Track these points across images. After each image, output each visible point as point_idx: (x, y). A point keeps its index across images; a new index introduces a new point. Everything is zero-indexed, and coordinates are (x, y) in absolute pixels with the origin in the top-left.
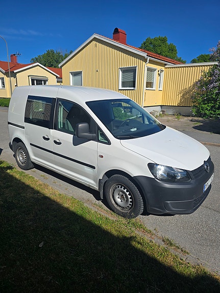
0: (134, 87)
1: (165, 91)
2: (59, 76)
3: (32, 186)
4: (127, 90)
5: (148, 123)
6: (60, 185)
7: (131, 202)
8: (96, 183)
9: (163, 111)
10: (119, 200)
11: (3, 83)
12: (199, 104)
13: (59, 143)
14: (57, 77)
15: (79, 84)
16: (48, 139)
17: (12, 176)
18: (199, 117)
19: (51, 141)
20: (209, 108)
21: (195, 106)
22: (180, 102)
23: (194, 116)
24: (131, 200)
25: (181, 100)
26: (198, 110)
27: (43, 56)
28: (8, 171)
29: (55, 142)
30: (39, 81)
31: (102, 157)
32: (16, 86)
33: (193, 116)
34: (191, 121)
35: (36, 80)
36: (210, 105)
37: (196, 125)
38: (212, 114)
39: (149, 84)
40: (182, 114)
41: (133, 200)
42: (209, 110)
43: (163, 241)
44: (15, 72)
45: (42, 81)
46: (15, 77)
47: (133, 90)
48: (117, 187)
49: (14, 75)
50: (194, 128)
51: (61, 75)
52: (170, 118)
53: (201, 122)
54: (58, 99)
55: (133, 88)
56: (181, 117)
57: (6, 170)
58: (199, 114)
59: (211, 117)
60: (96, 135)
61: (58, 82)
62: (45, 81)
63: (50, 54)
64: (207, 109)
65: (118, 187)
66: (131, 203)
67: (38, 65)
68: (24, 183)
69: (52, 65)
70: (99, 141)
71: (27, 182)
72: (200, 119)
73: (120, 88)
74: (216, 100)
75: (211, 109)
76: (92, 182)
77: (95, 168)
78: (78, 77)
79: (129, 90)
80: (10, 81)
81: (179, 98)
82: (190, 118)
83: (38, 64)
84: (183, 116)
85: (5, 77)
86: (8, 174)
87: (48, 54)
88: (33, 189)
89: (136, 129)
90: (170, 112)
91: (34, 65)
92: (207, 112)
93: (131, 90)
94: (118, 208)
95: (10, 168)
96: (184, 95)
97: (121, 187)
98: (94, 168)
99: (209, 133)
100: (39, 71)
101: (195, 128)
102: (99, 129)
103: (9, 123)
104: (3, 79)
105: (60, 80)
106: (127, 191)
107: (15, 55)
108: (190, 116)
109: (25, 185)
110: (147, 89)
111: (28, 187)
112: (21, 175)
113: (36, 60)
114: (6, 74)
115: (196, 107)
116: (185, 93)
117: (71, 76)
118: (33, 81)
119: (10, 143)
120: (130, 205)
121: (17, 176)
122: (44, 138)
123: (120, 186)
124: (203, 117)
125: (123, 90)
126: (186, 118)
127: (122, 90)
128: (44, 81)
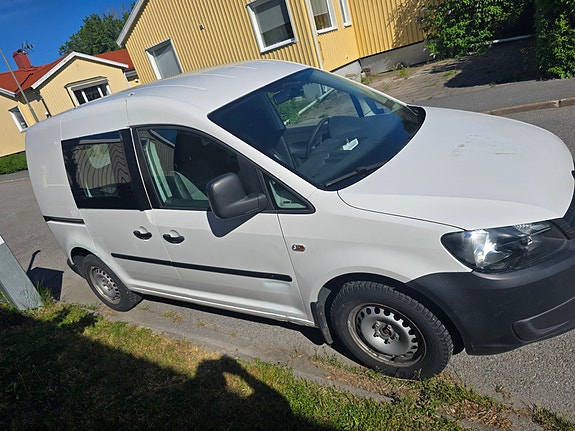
0: (292, 36)
1: (357, 25)
2: (127, 66)
3: (152, 357)
4: (279, 48)
5: (372, 114)
6: (216, 329)
7: (414, 340)
8: (306, 311)
9: (367, 71)
10: (379, 341)
11: (21, 119)
12: (440, 28)
13: (180, 240)
14: (123, 69)
15: (173, 70)
16: (148, 236)
17: (97, 345)
18: (447, 57)
19: (157, 237)
20: (462, 32)
21: (431, 38)
22: (397, 38)
23: (436, 59)
24: (414, 336)
25: (397, 34)
26: (440, 42)
27: (81, 34)
28: (87, 332)
29: (168, 238)
30: (91, 92)
31: (301, 248)
32: (49, 115)
33: (432, 61)
34: (434, 72)
35: (84, 90)
36: (462, 24)
37: (450, 78)
38: (472, 43)
39: (322, 21)
40: (407, 62)
41: (418, 335)
42: (464, 37)
43: (536, 420)
44: (34, 86)
45: (95, 88)
46: (39, 98)
47: (291, 44)
48: (364, 310)
49: (35, 95)
50: (446, 85)
51: (129, 62)
52: (386, 81)
53: (458, 68)
54: (135, 128)
55: (289, 41)
56: (408, 70)
57: (83, 331)
58: (444, 52)
59: (470, 50)
60: (267, 195)
61: (129, 79)
62: (103, 86)
63: (92, 25)
64: (458, 35)
65: (369, 312)
66: (416, 344)
67: (75, 57)
68: (130, 356)
69: (105, 49)
70: (278, 210)
71: (139, 350)
72: (450, 61)
73: (263, 49)
74: (474, 8)
75: (468, 32)
76: (293, 310)
77: (290, 280)
78: (167, 55)
79: (283, 47)
80: (32, 110)
81: (393, 31)
82: (429, 67)
83: (74, 54)
84: (411, 66)
85: (19, 104)
86: (87, 340)
87: (89, 25)
88: (155, 365)
89: (355, 142)
90: (381, 67)
91: (67, 59)
92: (461, 41)
93: (287, 45)
94: (382, 359)
95: (89, 320)
96: (400, 20)
97: (377, 311)
98: (288, 279)
99: (487, 86)
100: (84, 69)
101: (451, 84)
102: (268, 177)
103: (47, 219)
104: (15, 110)
105: (131, 73)
106: (397, 318)
107: (20, 51)
108: (425, 63)
109: (135, 359)
110: (320, 31)
111: (143, 363)
112: (118, 334)
113: (71, 47)
114: (18, 97)
115: (433, 38)
116: (403, 15)
117: (151, 57)
118: (78, 93)
119: (68, 261)
120: (414, 347)
121: (111, 340)
122: (138, 234)
123: (373, 309)
124: (453, 57)
125: (271, 51)
126: (420, 70)
127: (267, 52)
128: (100, 86)
